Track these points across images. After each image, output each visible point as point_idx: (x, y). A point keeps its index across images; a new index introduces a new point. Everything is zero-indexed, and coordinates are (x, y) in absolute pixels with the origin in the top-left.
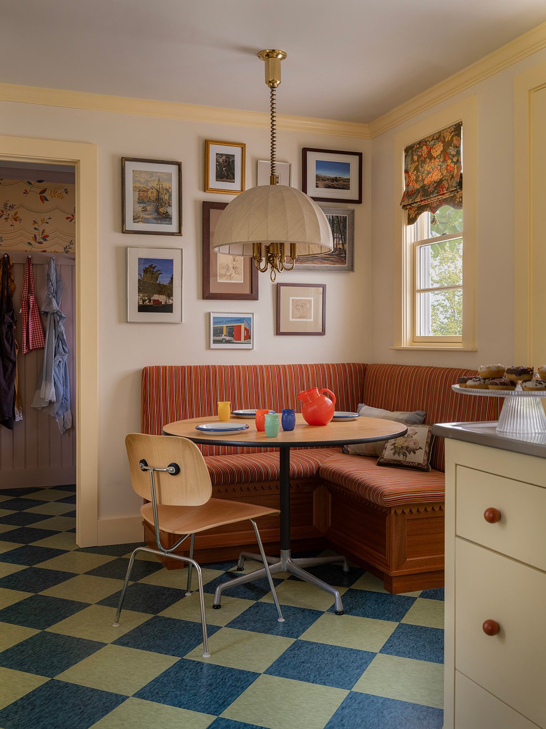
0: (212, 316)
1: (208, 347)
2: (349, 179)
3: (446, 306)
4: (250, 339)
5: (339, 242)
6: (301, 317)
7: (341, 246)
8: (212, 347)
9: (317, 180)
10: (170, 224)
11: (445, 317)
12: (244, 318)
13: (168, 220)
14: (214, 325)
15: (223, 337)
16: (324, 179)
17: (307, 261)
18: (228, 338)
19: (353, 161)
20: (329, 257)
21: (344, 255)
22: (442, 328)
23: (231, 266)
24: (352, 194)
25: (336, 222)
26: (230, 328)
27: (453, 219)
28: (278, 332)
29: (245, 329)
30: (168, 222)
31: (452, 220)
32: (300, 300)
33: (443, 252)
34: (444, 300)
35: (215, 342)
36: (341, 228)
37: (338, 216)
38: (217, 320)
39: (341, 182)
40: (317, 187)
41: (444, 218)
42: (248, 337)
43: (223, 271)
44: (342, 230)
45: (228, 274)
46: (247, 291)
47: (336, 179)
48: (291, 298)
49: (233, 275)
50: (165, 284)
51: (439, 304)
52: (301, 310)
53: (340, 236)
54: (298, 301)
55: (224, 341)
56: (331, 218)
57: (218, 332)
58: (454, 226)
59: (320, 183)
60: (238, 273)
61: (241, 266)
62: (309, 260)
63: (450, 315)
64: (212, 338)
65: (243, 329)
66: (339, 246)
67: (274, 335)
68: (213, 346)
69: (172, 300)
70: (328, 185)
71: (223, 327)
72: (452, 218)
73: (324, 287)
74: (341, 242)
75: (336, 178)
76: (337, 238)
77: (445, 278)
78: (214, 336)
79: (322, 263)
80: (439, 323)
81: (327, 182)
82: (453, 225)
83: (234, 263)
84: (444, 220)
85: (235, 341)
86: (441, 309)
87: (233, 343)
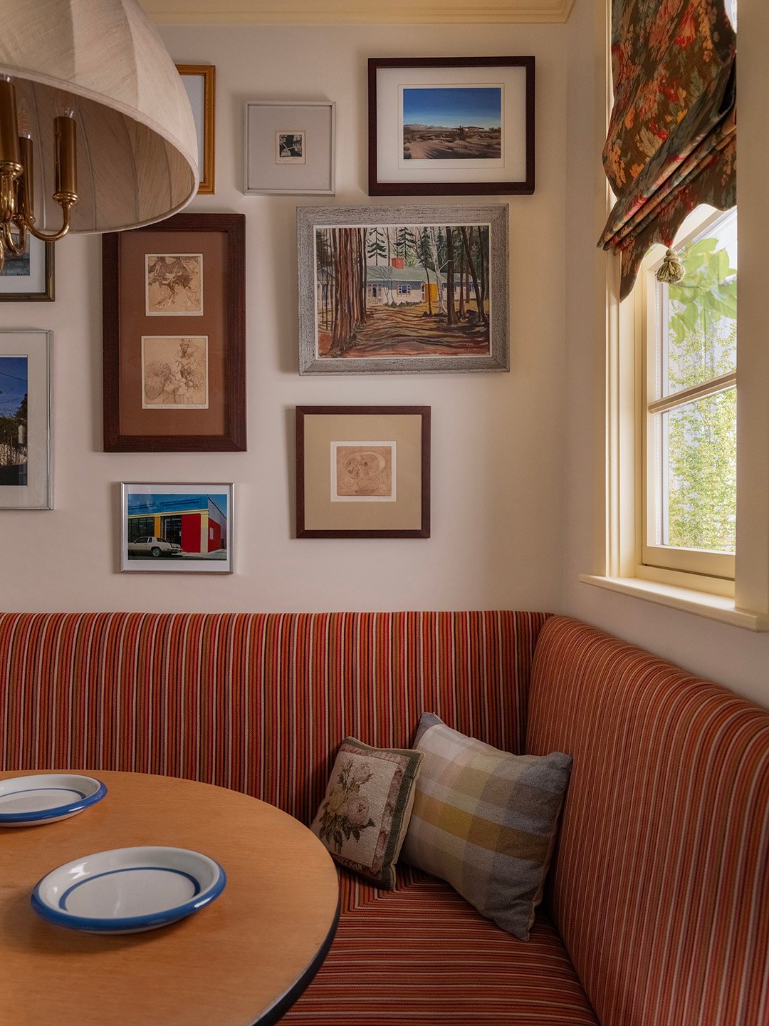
0: (126, 491)
1: (117, 569)
2: (499, 131)
3: (696, 420)
4: (224, 547)
5: (468, 295)
6: (362, 492)
7: (473, 306)
8: (125, 568)
9: (406, 140)
10: (25, 274)
11: (695, 439)
12: (207, 497)
13: (20, 264)
14: (129, 513)
15: (155, 543)
16: (425, 136)
17: (377, 350)
18: (166, 546)
19: (511, 82)
20: (439, 337)
21: (482, 329)
22: (690, 456)
23: (176, 368)
24: (509, 167)
25: (457, 244)
26: (171, 522)
27: (708, 281)
28: (301, 532)
29: (211, 523)
30: (19, 271)
31: (706, 283)
32: (361, 449)
33: (692, 333)
34: (694, 411)
35: (133, 555)
36: (474, 258)
37: (463, 228)
38: (138, 504)
39: (475, 140)
40: (407, 157)
41: (693, 278)
42: (219, 542)
43: (156, 382)
44: (475, 264)
45: (169, 388)
46: (216, 428)
47: (461, 134)
48: (334, 445)
49: (181, 391)
50: (7, 416)
51: (684, 418)
52: (362, 475)
53: (471, 280)
54: (353, 450)
55: (156, 553)
56: (444, 233)
57: (139, 530)
58: (710, 292)
59: (415, 147)
60: (195, 386)
61: (202, 369)
62: (383, 347)
63: (702, 435)
64: (125, 546)
65: (204, 524)
66: (467, 307)
67: (292, 538)
68: (128, 564)
69: (26, 455)
70: (437, 150)
71: (153, 518)
72: (705, 279)
73: (424, 412)
74: (473, 295)
75: (461, 129)
76: (461, 285)
77: (695, 376)
78: (130, 540)
79: (419, 351)
80: (685, 448)
81: (435, 143)
82: (708, 290)
83: (184, 361)
84: (693, 283)
85: (185, 554)
86: (688, 426)
87: (180, 558)
